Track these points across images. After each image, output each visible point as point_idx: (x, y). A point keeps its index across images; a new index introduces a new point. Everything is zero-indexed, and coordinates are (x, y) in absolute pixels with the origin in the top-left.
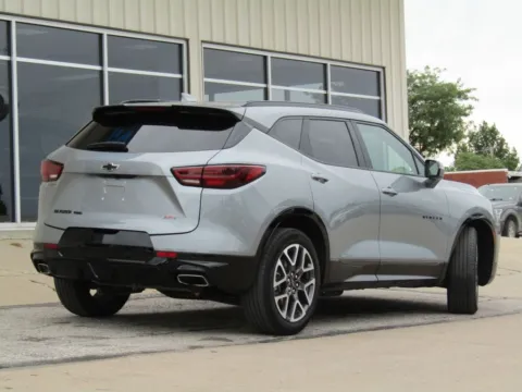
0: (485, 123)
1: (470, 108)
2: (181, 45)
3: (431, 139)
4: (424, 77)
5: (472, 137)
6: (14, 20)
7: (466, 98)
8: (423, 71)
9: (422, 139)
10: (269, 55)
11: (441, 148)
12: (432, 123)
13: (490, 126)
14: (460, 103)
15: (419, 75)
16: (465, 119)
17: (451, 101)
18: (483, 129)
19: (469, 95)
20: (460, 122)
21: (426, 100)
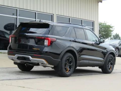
0: (116, 33)
1: (113, 30)
2: (52, 15)
3: (105, 36)
4: (104, 23)
5: (114, 36)
6: (18, 9)
7: (112, 28)
8: (104, 22)
9: (103, 36)
10: (70, 18)
11: (107, 38)
12: (105, 33)
13: (117, 34)
14: (111, 29)
15: (103, 23)
16: (112, 32)
17: (109, 29)
18: (116, 35)
19: (113, 27)
20: (111, 33)
21: (104, 28)
